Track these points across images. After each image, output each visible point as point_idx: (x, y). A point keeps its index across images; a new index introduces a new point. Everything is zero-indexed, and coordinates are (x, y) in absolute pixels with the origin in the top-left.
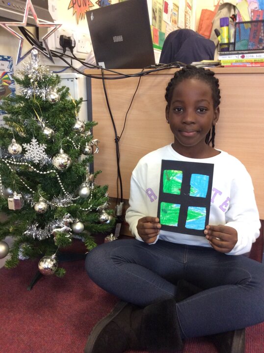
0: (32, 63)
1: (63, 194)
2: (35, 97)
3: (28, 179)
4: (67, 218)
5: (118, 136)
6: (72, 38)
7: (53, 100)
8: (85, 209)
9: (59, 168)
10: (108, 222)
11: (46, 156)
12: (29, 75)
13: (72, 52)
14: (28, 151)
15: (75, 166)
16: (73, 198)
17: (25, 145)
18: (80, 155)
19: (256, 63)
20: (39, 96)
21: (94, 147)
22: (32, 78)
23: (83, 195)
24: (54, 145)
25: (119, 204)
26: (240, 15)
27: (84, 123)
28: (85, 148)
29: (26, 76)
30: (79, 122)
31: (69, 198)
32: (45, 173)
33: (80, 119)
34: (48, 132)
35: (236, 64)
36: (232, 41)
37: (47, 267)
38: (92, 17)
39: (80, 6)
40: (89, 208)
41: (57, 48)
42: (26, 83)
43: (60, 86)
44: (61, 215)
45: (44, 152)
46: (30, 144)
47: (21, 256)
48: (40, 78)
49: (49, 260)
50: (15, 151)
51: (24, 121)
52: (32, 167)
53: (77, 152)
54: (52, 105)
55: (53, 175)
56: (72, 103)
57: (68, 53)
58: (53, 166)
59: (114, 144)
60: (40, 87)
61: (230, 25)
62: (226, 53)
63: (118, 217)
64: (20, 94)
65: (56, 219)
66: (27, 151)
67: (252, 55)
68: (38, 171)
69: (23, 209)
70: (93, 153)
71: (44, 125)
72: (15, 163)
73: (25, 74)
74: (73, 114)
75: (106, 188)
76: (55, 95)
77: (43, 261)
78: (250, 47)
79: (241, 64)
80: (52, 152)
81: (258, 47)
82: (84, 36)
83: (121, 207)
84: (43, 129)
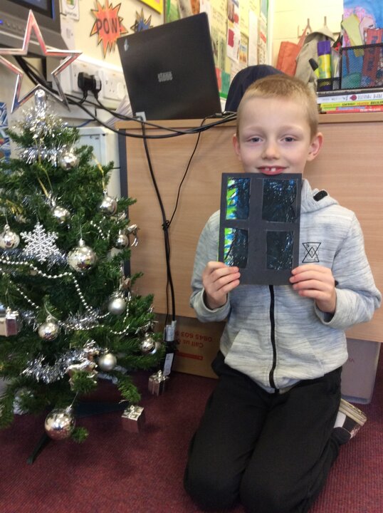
0: (36, 110)
1: (84, 310)
2: (40, 161)
3: (29, 287)
4: (90, 348)
5: (167, 219)
6: (96, 77)
7: (68, 164)
8: (118, 332)
9: (78, 269)
10: (154, 352)
11: (57, 252)
12: (30, 127)
13: (96, 97)
14: (30, 244)
15: (103, 265)
16: (99, 315)
17: (24, 235)
18: (109, 248)
19: (374, 106)
20: (47, 160)
21: (131, 236)
22: (35, 133)
23: (115, 310)
24: (70, 233)
25: (170, 324)
26: (347, 38)
27: (115, 199)
28: (117, 238)
29: (27, 130)
30: (108, 199)
31: (93, 316)
32: (55, 277)
33: (109, 194)
34: (60, 213)
35: (344, 109)
36: (337, 75)
37: (57, 426)
38: (126, 47)
39: (108, 32)
40: (125, 331)
41: (73, 92)
42: (27, 141)
43: (78, 145)
44: (80, 342)
45: (53, 244)
46: (33, 233)
47: (17, 410)
48: (48, 133)
49: (62, 415)
50: (8, 243)
51: (23, 198)
52: (36, 268)
53: (106, 244)
54: (67, 172)
55: (69, 280)
56: (97, 170)
57: (90, 98)
58: (69, 265)
59: (161, 233)
60: (49, 147)
61: (333, 52)
62: (328, 92)
63: (169, 344)
64: (18, 158)
65: (73, 349)
66: (27, 243)
67: (367, 94)
68: (45, 275)
69: (21, 334)
70: (129, 246)
71: (54, 204)
72: (9, 262)
73: (25, 127)
74: (98, 187)
75: (150, 300)
76: (70, 158)
77: (52, 417)
78: (364, 84)
79: (351, 109)
80: (66, 244)
81: (376, 83)
82: (114, 75)
83: (173, 329)
84: (52, 209)
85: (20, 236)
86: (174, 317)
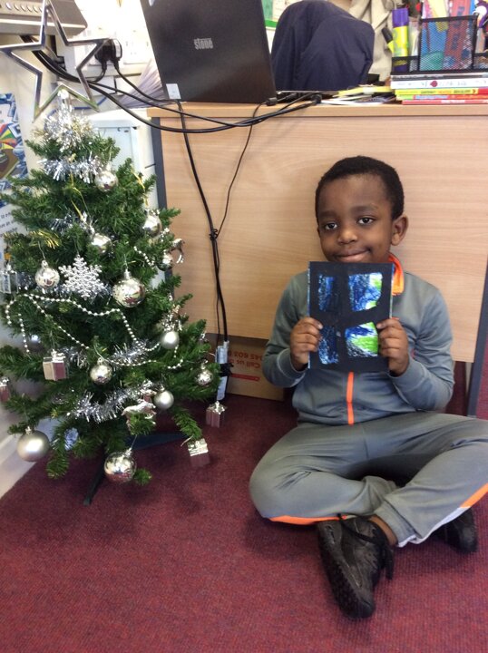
2: (72, 181)
4: (147, 389)
5: (215, 228)
7: (106, 186)
8: (172, 367)
9: (126, 305)
11: (101, 286)
12: (57, 139)
13: (117, 67)
14: (70, 279)
16: (146, 347)
17: (63, 269)
19: (458, 96)
20: (79, 176)
22: (63, 144)
23: (168, 344)
24: (113, 263)
25: (222, 344)
26: (428, 6)
28: (162, 259)
29: (52, 141)
30: (150, 217)
31: (140, 348)
32: (102, 314)
35: (422, 99)
36: (415, 53)
37: (118, 470)
40: (179, 365)
41: (90, 65)
42: (52, 153)
45: (97, 278)
46: (73, 267)
48: (77, 143)
49: (121, 459)
50: (49, 282)
52: (80, 306)
54: (104, 194)
55: (118, 318)
58: (116, 300)
59: (207, 243)
60: (78, 159)
61: (411, 23)
62: (404, 76)
63: (222, 366)
65: (124, 387)
66: (67, 279)
67: (449, 81)
68: (90, 313)
71: (93, 230)
72: (48, 300)
76: (109, 178)
77: (111, 461)
78: (446, 66)
79: (431, 99)
81: (461, 66)
83: (226, 350)
84: (91, 237)
85: (59, 271)
86: (226, 337)
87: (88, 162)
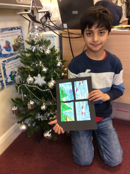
6: (50, 13)
11: (45, 82)
13: (50, 19)
17: (34, 77)
20: (40, 51)
22: (35, 42)
34: (45, 70)
37: (48, 136)
38: (60, 0)
42: (32, 44)
45: (44, 80)
46: (37, 77)
49: (48, 132)
50: (30, 81)
52: (38, 88)
57: (48, 20)
58: (49, 87)
60: (40, 46)
66: (35, 80)
68: (41, 90)
71: (43, 66)
72: (30, 86)
76: (48, 51)
77: (46, 133)
82: (55, 9)
84: (42, 68)
85: (33, 78)
87: (42, 47)
